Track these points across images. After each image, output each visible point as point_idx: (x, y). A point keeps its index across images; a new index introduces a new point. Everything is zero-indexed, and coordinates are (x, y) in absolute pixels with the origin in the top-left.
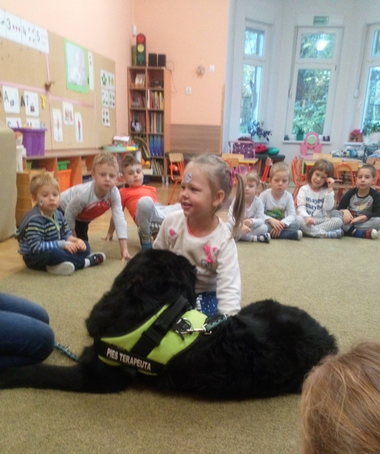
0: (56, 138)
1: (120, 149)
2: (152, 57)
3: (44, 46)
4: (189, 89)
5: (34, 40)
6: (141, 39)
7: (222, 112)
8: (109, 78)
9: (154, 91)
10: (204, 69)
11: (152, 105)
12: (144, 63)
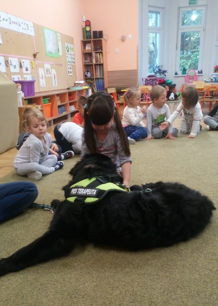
0: (41, 85)
1: (79, 88)
2: (95, 33)
3: (31, 32)
4: (117, 50)
5: (25, 29)
6: (88, 23)
7: (137, 61)
8: (71, 48)
9: (97, 53)
10: (125, 37)
11: (96, 61)
12: (90, 37)
